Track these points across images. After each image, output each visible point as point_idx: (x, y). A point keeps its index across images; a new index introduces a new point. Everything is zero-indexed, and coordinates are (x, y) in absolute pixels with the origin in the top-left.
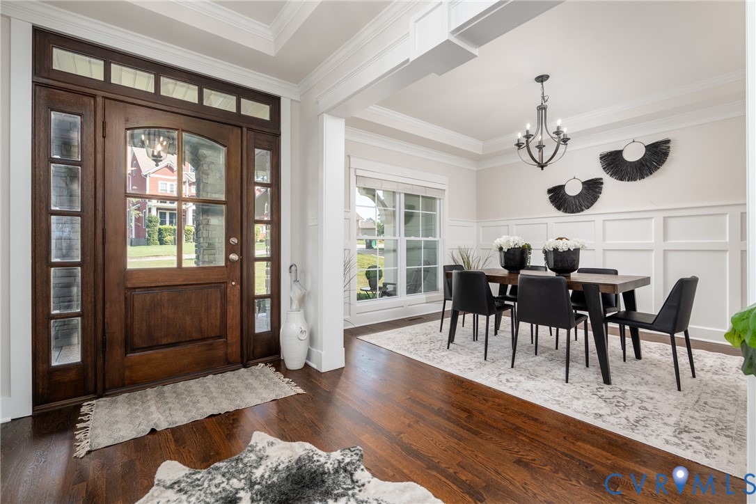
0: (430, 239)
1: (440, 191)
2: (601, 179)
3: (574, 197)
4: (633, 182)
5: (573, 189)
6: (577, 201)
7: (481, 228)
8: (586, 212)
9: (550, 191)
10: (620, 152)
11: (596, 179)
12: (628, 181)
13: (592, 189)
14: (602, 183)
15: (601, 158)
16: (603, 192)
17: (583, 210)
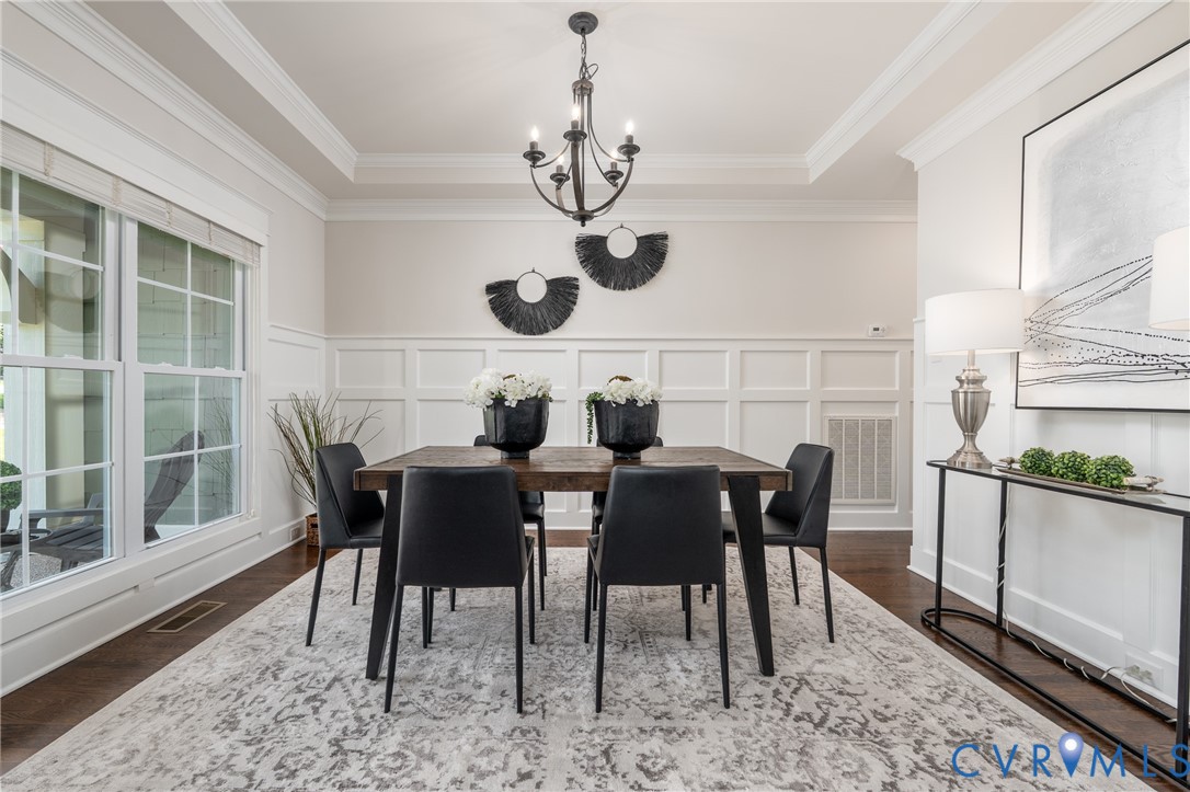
0: (218, 371)
1: (248, 244)
2: (576, 279)
3: (533, 305)
4: (620, 293)
5: (532, 292)
6: (539, 314)
7: (338, 353)
8: (553, 334)
9: (490, 289)
10: (603, 240)
11: (570, 279)
12: (614, 289)
13: (562, 295)
14: (577, 287)
15: (578, 244)
16: (579, 301)
17: (547, 331)
